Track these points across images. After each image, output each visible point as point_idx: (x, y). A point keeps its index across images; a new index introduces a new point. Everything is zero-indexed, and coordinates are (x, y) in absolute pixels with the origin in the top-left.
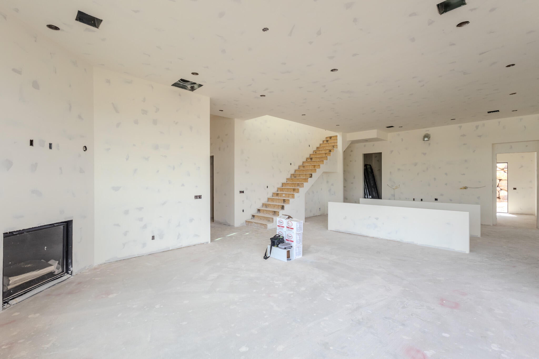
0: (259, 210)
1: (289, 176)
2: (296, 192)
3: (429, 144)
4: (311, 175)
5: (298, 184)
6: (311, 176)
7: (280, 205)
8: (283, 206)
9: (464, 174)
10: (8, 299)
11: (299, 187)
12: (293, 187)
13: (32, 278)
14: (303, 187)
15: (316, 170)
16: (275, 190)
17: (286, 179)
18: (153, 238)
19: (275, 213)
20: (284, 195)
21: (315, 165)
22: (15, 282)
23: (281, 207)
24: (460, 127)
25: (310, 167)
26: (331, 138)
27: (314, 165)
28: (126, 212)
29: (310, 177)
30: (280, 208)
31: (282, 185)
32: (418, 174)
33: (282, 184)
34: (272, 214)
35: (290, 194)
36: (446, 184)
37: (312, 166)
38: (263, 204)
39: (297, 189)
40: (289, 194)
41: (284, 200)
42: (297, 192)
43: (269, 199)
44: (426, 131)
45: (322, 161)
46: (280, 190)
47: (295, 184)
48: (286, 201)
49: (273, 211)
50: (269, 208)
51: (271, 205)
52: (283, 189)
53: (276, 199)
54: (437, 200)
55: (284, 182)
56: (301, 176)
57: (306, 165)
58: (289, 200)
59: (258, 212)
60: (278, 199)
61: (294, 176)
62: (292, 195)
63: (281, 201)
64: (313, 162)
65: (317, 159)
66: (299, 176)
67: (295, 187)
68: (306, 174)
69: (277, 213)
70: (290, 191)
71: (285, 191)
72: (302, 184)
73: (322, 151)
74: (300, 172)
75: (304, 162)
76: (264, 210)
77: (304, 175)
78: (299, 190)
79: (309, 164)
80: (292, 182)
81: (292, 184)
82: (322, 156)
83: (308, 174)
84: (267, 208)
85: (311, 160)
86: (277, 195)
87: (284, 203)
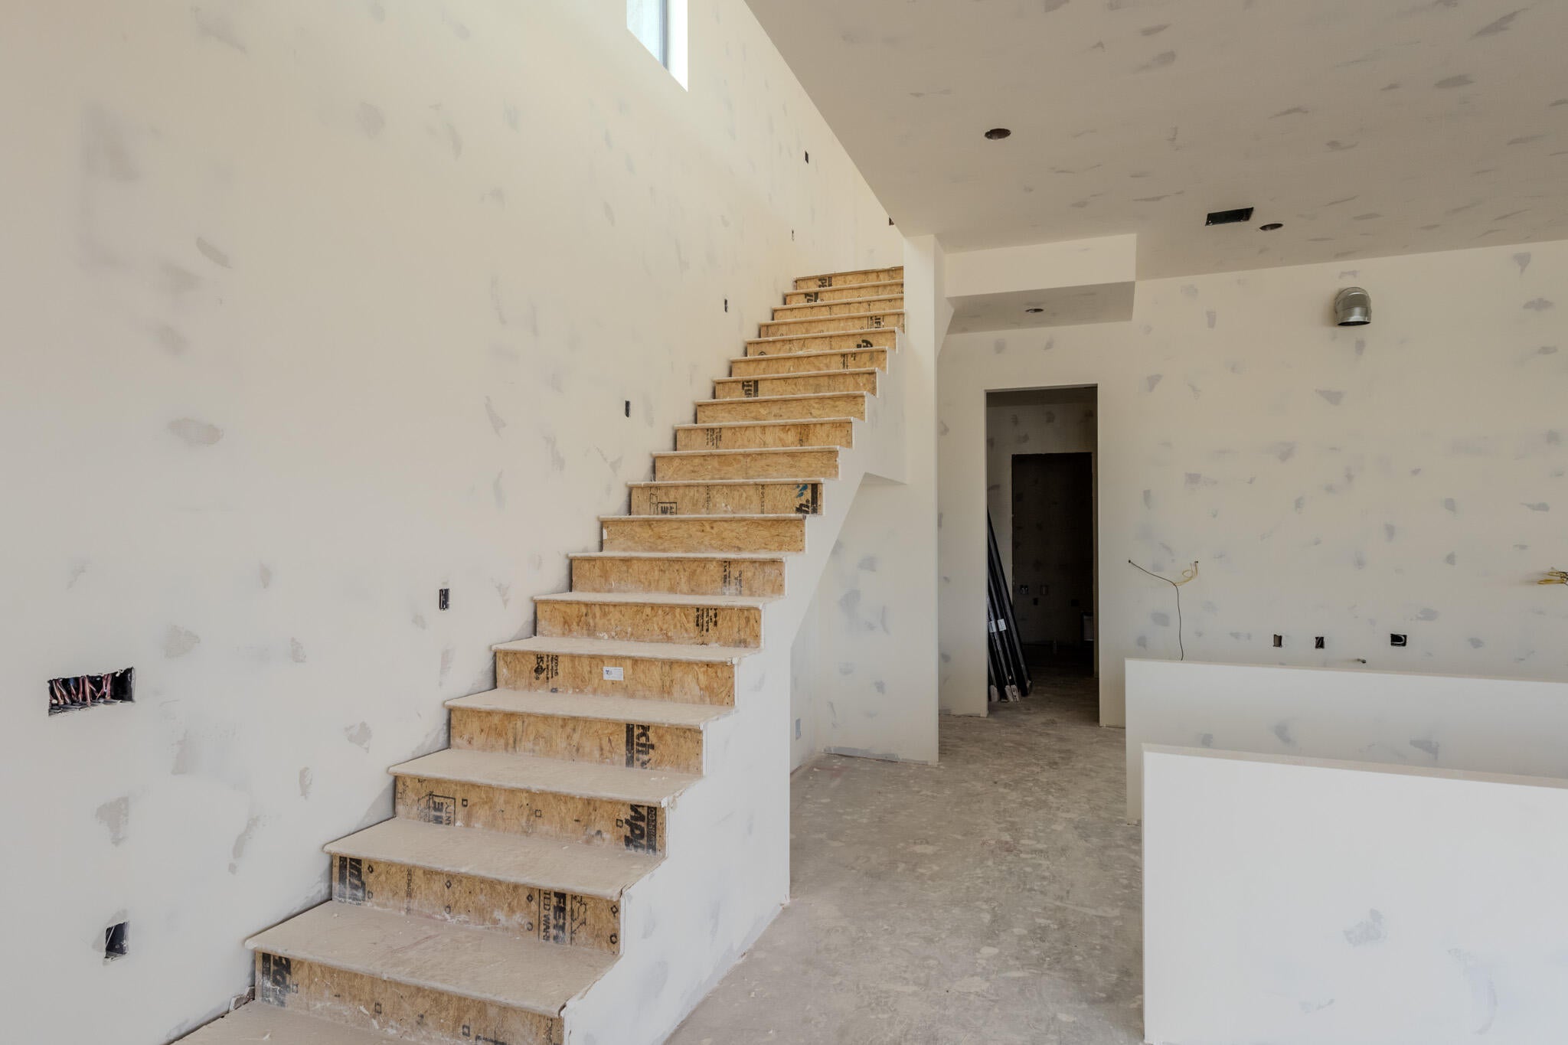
0: (356, 863)
1: (614, 506)
3: (1360, 346)
4: (808, 494)
5: (727, 563)
6: (811, 502)
7: (613, 802)
8: (646, 806)
9: (1543, 507)
11: (733, 588)
12: (672, 590)
14: (782, 588)
15: (833, 453)
16: (505, 625)
17: (596, 526)
19: (560, 910)
20: (615, 674)
21: (807, 426)
23: (620, 825)
24: (1523, 260)
25: (769, 437)
26: (825, 280)
27: (795, 425)
29: (810, 508)
30: (610, 828)
31: (564, 572)
32: (1298, 504)
33: (567, 562)
34: (518, 918)
35: (689, 663)
36: (1450, 559)
37: (785, 428)
38: (398, 779)
39: (741, 610)
40: (672, 663)
41: (630, 728)
42: (746, 645)
43: (454, 720)
44: (1343, 274)
45: (848, 396)
46: (565, 622)
47: (695, 570)
48: (660, 738)
49: (536, 896)
50: (468, 825)
51: (501, 799)
52: (597, 610)
53: (546, 718)
54: (1404, 645)
55: (585, 550)
56: (723, 505)
57: (740, 427)
58: (692, 735)
59: (336, 885)
60: (565, 721)
61: (654, 500)
62: (704, 669)
63: (602, 749)
64: (775, 409)
65: (794, 386)
66: (708, 500)
67: (692, 592)
68: (763, 486)
69: (588, 913)
70: (669, 634)
71: (613, 634)
72: (768, 569)
73: (804, 345)
74: (693, 472)
75: (710, 408)
76: (420, 873)
77: (744, 495)
78: (752, 621)
79: (745, 418)
80: (645, 550)
81: (662, 570)
82: (819, 369)
83: (785, 488)
84: (441, 822)
85: (748, 393)
86: (545, 672)
87: (638, 760)
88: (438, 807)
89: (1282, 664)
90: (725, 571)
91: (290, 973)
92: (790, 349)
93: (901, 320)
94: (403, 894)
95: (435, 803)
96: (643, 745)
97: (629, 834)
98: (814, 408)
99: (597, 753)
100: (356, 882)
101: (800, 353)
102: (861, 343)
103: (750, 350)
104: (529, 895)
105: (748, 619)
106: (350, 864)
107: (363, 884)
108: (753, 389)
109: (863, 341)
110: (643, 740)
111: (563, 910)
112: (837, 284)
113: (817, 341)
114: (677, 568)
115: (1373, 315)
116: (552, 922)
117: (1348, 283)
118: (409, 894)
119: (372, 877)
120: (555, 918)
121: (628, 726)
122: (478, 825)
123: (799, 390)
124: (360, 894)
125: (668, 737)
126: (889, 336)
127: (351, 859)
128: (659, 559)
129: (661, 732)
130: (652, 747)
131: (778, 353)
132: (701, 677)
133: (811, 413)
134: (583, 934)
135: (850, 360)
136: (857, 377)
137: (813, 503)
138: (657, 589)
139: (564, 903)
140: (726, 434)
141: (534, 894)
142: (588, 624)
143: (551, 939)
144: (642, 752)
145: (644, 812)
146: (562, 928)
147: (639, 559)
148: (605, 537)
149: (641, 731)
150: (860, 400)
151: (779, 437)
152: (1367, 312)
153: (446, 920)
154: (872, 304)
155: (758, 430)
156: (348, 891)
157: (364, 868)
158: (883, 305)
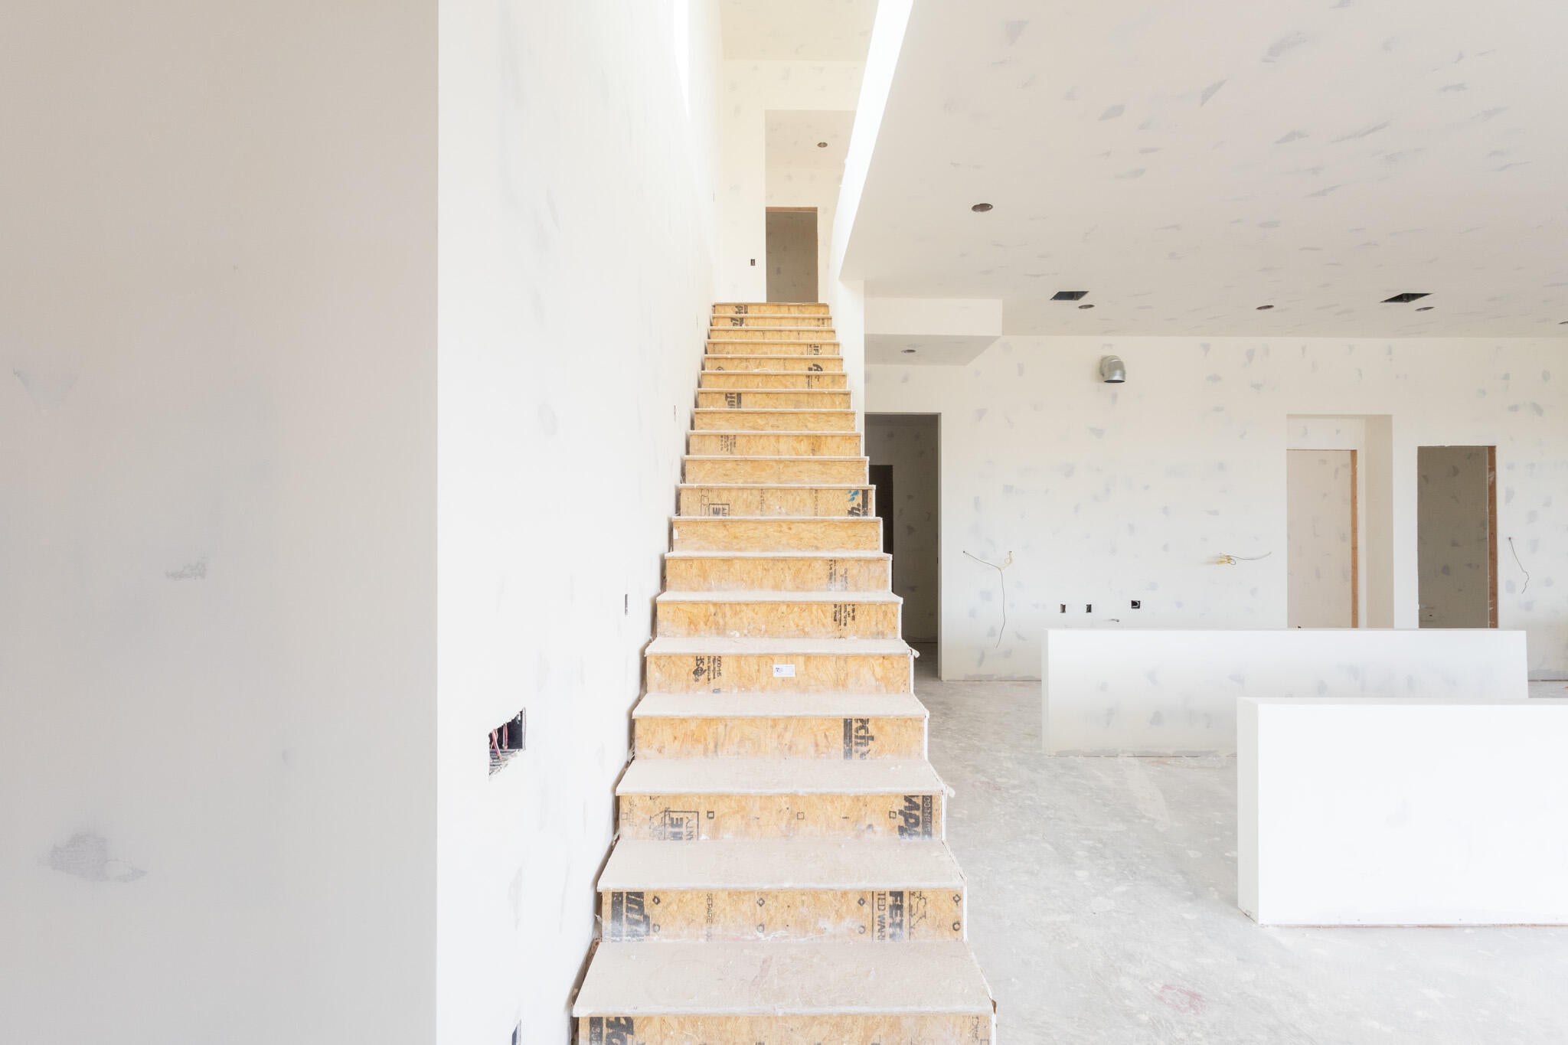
3: (1116, 398)
5: (834, 561)
7: (884, 796)
11: (838, 585)
15: (861, 463)
19: (898, 908)
21: (813, 437)
23: (891, 814)
24: (1206, 348)
25: (783, 446)
26: (742, 308)
27: (808, 436)
32: (1077, 508)
34: (848, 923)
35: (865, 657)
37: (798, 438)
39: (881, 604)
43: (637, 730)
44: (1104, 346)
46: (691, 623)
47: (801, 569)
48: (880, 729)
49: (869, 898)
51: (755, 806)
52: (727, 609)
53: (753, 720)
54: (1139, 607)
56: (778, 507)
57: (749, 436)
58: (913, 724)
59: (608, 924)
60: (776, 721)
61: (706, 501)
62: (880, 661)
63: (817, 745)
64: (772, 420)
65: (775, 401)
66: (762, 502)
67: (798, 588)
68: (816, 490)
69: (928, 906)
70: (806, 630)
71: (746, 632)
72: (872, 567)
73: (760, 364)
74: (725, 475)
75: (709, 416)
76: (724, 896)
77: (798, 499)
78: (890, 615)
79: (743, 426)
80: (719, 549)
81: (765, 569)
82: (786, 387)
83: (838, 492)
84: (681, 838)
85: (731, 404)
86: (706, 673)
87: (857, 752)
88: (678, 823)
89: (1066, 627)
90: (831, 569)
91: (632, 1033)
92: (747, 367)
93: (836, 349)
94: (703, 920)
95: (672, 819)
96: (862, 737)
97: (903, 824)
98: (809, 421)
99: (812, 750)
100: (637, 917)
101: (756, 371)
102: (812, 366)
103: (708, 364)
104: (861, 899)
105: (885, 614)
106: (627, 898)
107: (646, 918)
108: (736, 401)
109: (814, 365)
110: (862, 733)
111: (900, 907)
112: (752, 313)
113: (772, 362)
114: (782, 566)
115: (1127, 376)
116: (888, 920)
117: (1107, 353)
118: (710, 919)
119: (658, 908)
120: (891, 917)
121: (846, 721)
122: (728, 836)
123: (780, 404)
124: (642, 929)
125: (889, 728)
126: (837, 363)
127: (628, 893)
128: (765, 559)
129: (880, 724)
130: (872, 738)
131: (735, 369)
132: (879, 671)
133: (806, 426)
134: (922, 927)
135: (814, 381)
136: (833, 396)
139: (901, 901)
140: (740, 441)
141: (866, 897)
142: (717, 623)
143: (887, 938)
144: (861, 744)
145: (919, 801)
146: (900, 925)
147: (742, 560)
148: (675, 537)
149: (860, 724)
150: (851, 417)
151: (792, 446)
152: (1123, 374)
153: (758, 939)
154: (801, 333)
155: (773, 440)
156: (625, 927)
157: (647, 901)
158: (811, 335)
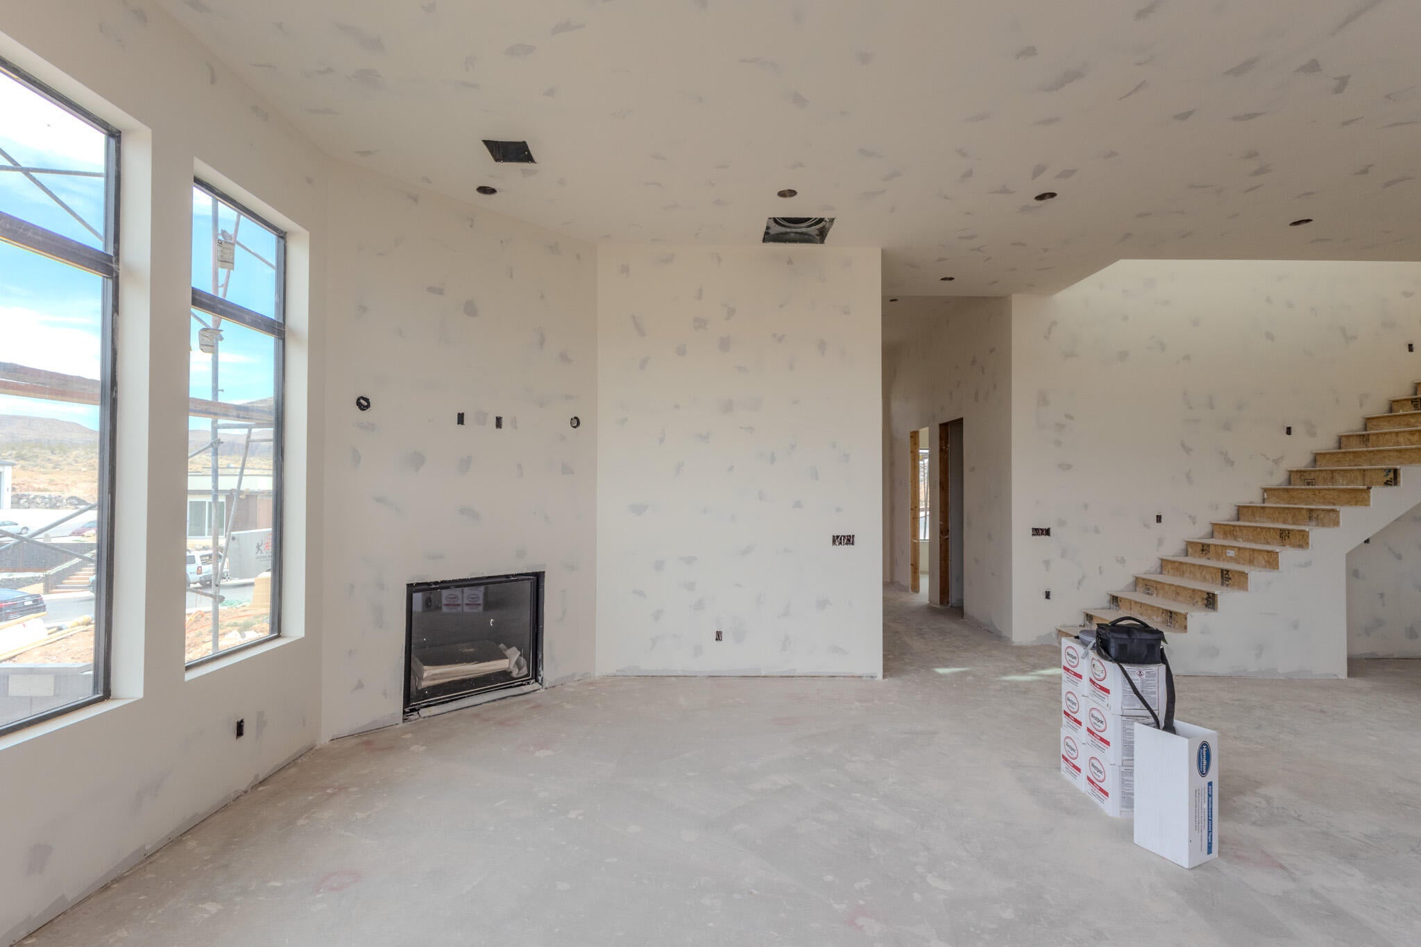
0: (1117, 597)
1: (1278, 480)
2: (1293, 546)
4: (1391, 475)
5: (1311, 510)
6: (1393, 478)
7: (1201, 591)
8: (1214, 595)
10: (419, 704)
11: (1314, 523)
12: (1284, 522)
13: (466, 675)
14: (1336, 523)
16: (1198, 532)
17: (1261, 491)
18: (719, 636)
19: (1171, 617)
20: (1231, 553)
22: (433, 677)
23: (1203, 599)
25: (1401, 439)
28: (659, 566)
29: (1387, 483)
30: (1198, 599)
31: (1235, 513)
33: (1236, 508)
35: (1261, 551)
38: (1137, 578)
39: (1302, 531)
40: (1254, 550)
41: (1222, 571)
42: (1301, 546)
43: (1164, 564)
46: (1225, 533)
47: (1296, 513)
48: (1233, 576)
50: (1157, 596)
51: (1166, 587)
52: (1238, 529)
53: (1194, 565)
55: (1251, 502)
56: (1341, 480)
57: (1381, 433)
58: (1244, 575)
59: (1112, 605)
60: (1200, 566)
61: (1303, 478)
62: (1266, 553)
66: (1333, 478)
67: (1294, 524)
68: (1364, 470)
70: (1268, 540)
71: (1244, 539)
72: (1331, 514)
74: (1339, 461)
75: (1375, 420)
77: (1353, 475)
78: (1305, 537)
80: (1284, 504)
83: (1377, 471)
85: (1416, 406)
86: (1205, 550)
88: (1148, 589)
90: (1310, 514)
94: (1129, 609)
95: (1149, 586)
97: (1206, 602)
100: (1117, 604)
105: (1303, 536)
107: (1119, 605)
110: (1227, 576)
114: (1287, 512)
122: (1160, 596)
124: (1118, 608)
125: (1236, 576)
128: (1277, 508)
129: (1233, 573)
130: (1230, 579)
132: (1265, 556)
134: (1177, 625)
137: (1394, 480)
138: (1277, 521)
140: (1372, 438)
141: (1166, 611)
142: (1234, 535)
144: (1227, 580)
145: (1211, 595)
147: (1269, 508)
148: (1266, 496)
149: (1226, 572)
155: (1394, 435)
156: (1115, 607)
157: (1119, 600)
